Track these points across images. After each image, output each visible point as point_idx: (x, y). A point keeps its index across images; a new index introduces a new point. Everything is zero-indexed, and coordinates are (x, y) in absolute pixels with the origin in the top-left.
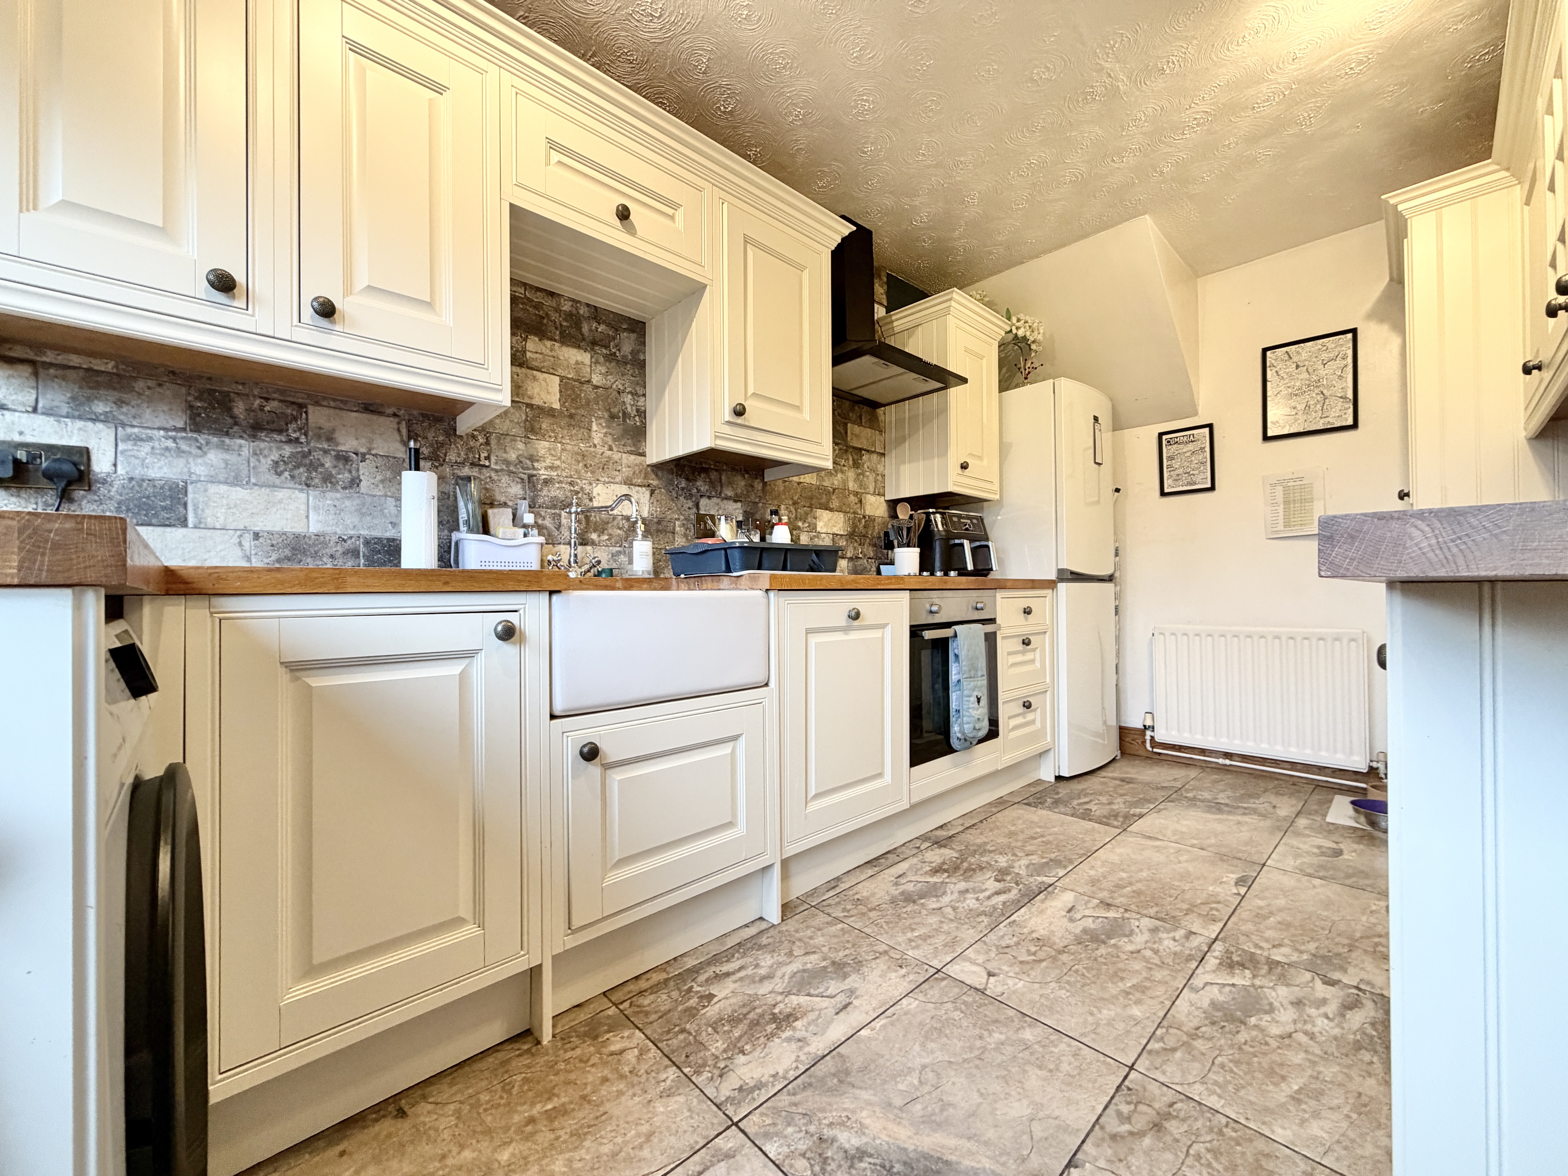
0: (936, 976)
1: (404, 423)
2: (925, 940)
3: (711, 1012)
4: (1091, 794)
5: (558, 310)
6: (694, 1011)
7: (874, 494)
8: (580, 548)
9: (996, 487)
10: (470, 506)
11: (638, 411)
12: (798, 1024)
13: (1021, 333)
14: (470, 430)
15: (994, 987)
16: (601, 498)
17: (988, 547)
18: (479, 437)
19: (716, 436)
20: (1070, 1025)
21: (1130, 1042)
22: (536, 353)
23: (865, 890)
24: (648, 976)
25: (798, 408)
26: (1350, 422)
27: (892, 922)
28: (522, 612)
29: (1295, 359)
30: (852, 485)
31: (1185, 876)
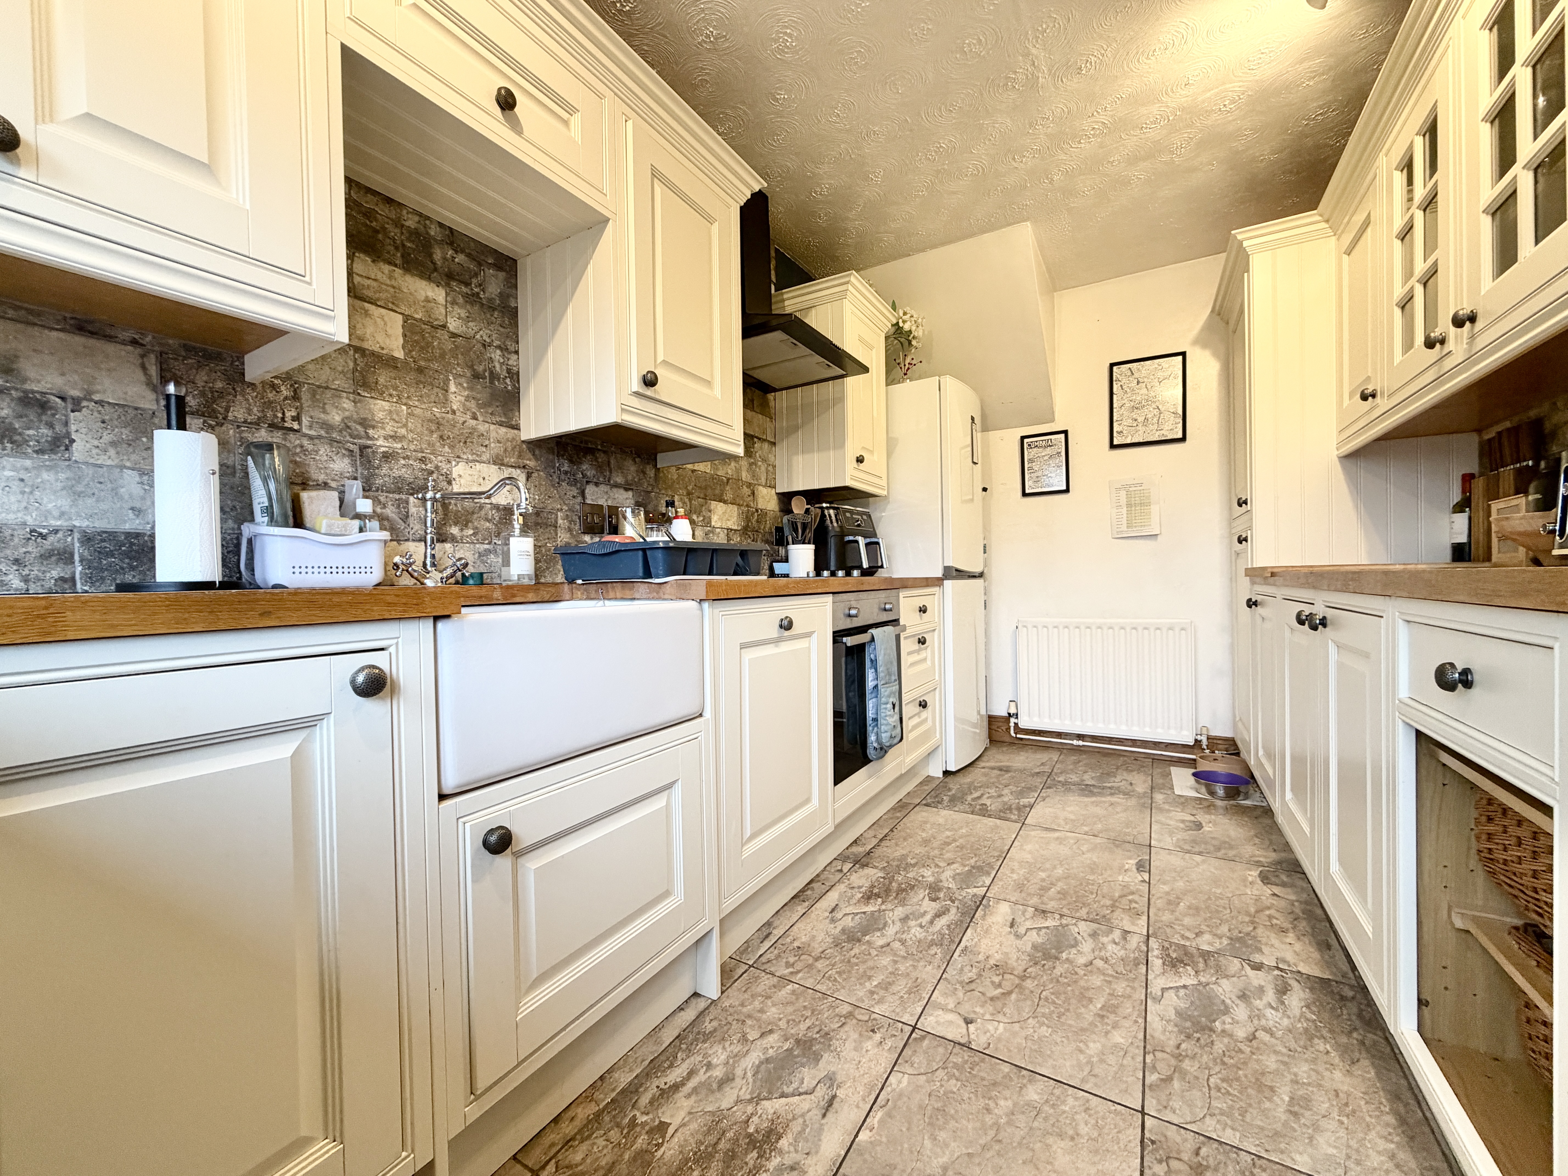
0: (914, 1035)
1: (152, 356)
2: (886, 989)
3: (669, 1151)
4: (980, 787)
5: (398, 223)
6: (647, 1157)
7: (765, 486)
8: (438, 546)
9: (884, 483)
10: (272, 486)
11: (509, 371)
12: (783, 1143)
13: (907, 327)
14: (268, 377)
15: (978, 1037)
16: (462, 481)
17: (878, 543)
18: (283, 388)
19: (622, 409)
20: (1067, 1071)
21: (1129, 1079)
22: (369, 278)
23: (803, 933)
24: (571, 1114)
25: (708, 383)
26: (1180, 435)
27: (844, 972)
28: (392, 650)
29: (1136, 375)
30: (745, 476)
31: (1093, 868)
